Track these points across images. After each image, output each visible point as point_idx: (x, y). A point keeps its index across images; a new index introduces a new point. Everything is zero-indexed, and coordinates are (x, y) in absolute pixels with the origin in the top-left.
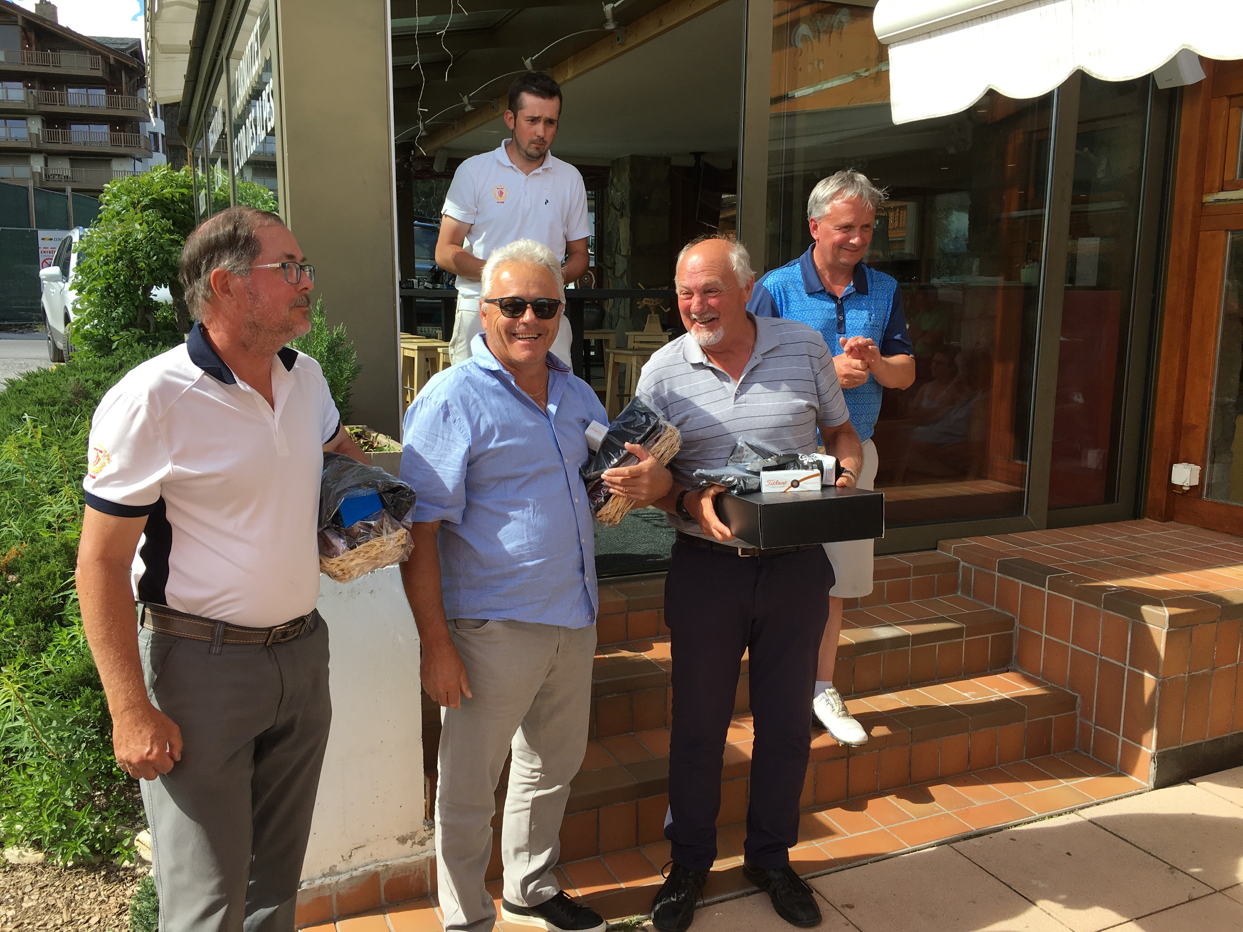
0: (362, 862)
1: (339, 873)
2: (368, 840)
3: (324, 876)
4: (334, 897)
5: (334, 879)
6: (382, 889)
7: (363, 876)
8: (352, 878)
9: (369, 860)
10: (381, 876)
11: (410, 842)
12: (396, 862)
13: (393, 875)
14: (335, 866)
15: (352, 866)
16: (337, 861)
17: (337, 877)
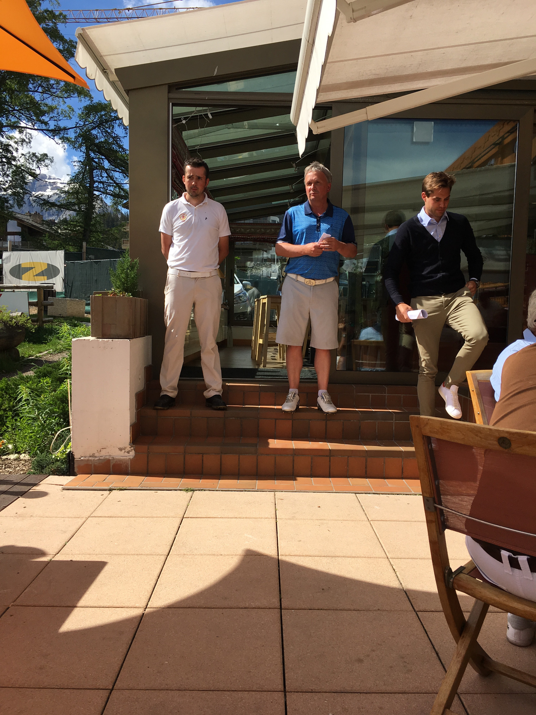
0: (105, 455)
1: (96, 457)
2: (107, 446)
3: (90, 457)
4: (93, 465)
6: (111, 466)
7: (104, 460)
8: (100, 459)
9: (107, 454)
10: (111, 462)
11: (123, 451)
12: (117, 457)
13: (116, 462)
14: (95, 454)
15: (101, 455)
16: (95, 452)
17: (94, 458)
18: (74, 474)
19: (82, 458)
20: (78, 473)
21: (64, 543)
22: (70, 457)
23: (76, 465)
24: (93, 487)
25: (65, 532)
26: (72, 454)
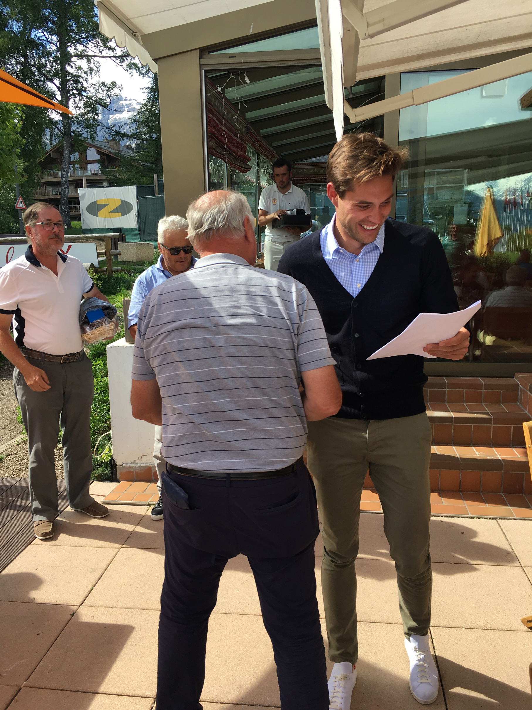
0: (146, 462)
1: (137, 464)
2: (147, 454)
3: (132, 463)
4: (135, 472)
5: (134, 465)
7: (145, 467)
8: (141, 467)
9: (148, 461)
14: (136, 461)
15: (142, 462)
16: (136, 459)
17: (135, 465)
18: (117, 481)
19: (124, 465)
20: (120, 480)
21: (91, 587)
22: (112, 463)
23: (118, 472)
24: (132, 502)
25: (94, 570)
26: (114, 460)
